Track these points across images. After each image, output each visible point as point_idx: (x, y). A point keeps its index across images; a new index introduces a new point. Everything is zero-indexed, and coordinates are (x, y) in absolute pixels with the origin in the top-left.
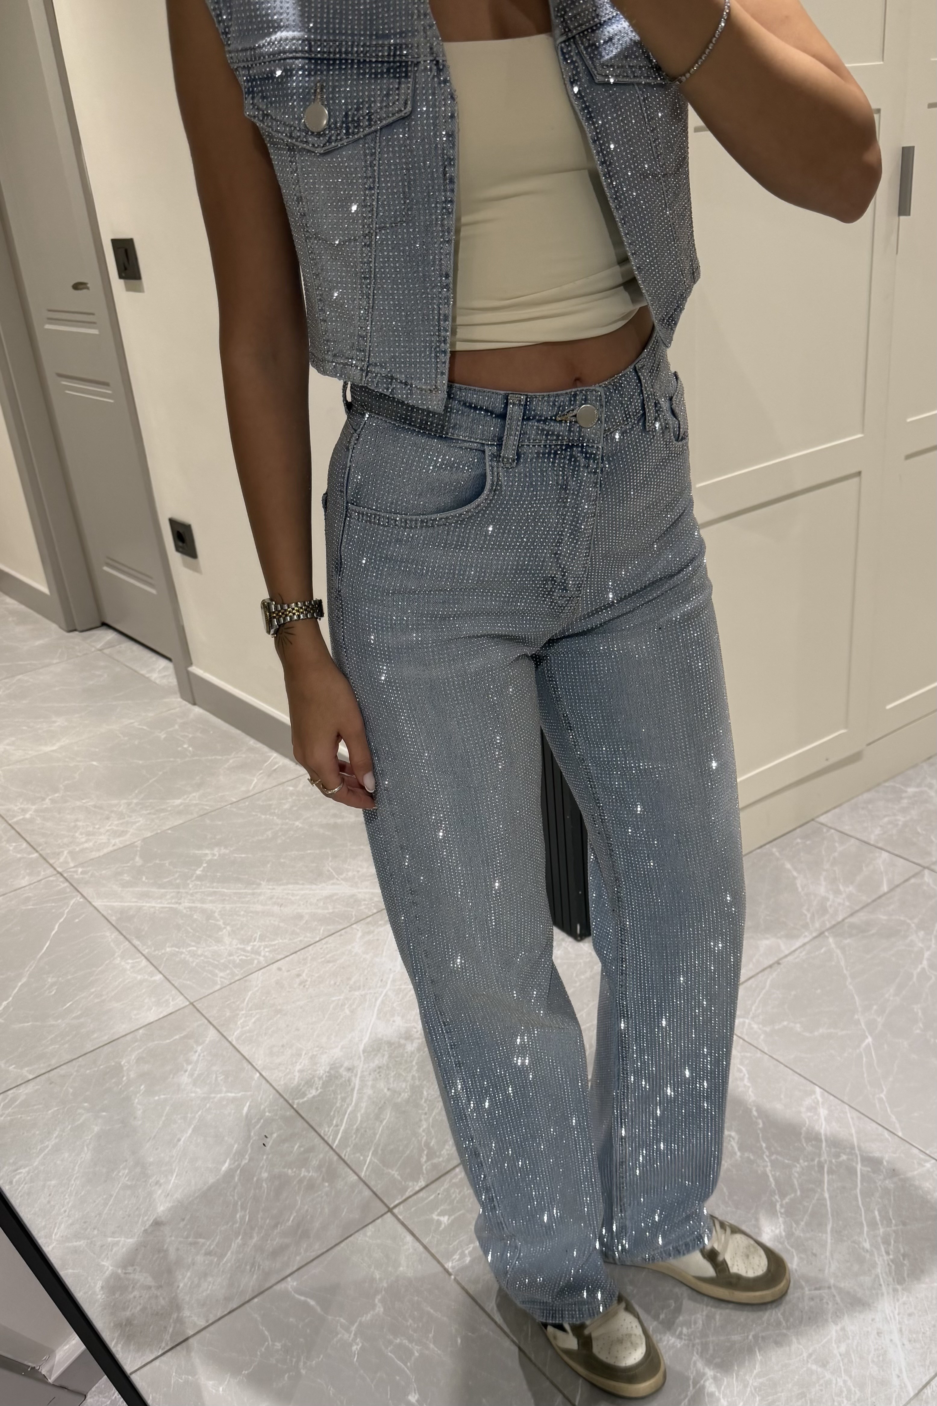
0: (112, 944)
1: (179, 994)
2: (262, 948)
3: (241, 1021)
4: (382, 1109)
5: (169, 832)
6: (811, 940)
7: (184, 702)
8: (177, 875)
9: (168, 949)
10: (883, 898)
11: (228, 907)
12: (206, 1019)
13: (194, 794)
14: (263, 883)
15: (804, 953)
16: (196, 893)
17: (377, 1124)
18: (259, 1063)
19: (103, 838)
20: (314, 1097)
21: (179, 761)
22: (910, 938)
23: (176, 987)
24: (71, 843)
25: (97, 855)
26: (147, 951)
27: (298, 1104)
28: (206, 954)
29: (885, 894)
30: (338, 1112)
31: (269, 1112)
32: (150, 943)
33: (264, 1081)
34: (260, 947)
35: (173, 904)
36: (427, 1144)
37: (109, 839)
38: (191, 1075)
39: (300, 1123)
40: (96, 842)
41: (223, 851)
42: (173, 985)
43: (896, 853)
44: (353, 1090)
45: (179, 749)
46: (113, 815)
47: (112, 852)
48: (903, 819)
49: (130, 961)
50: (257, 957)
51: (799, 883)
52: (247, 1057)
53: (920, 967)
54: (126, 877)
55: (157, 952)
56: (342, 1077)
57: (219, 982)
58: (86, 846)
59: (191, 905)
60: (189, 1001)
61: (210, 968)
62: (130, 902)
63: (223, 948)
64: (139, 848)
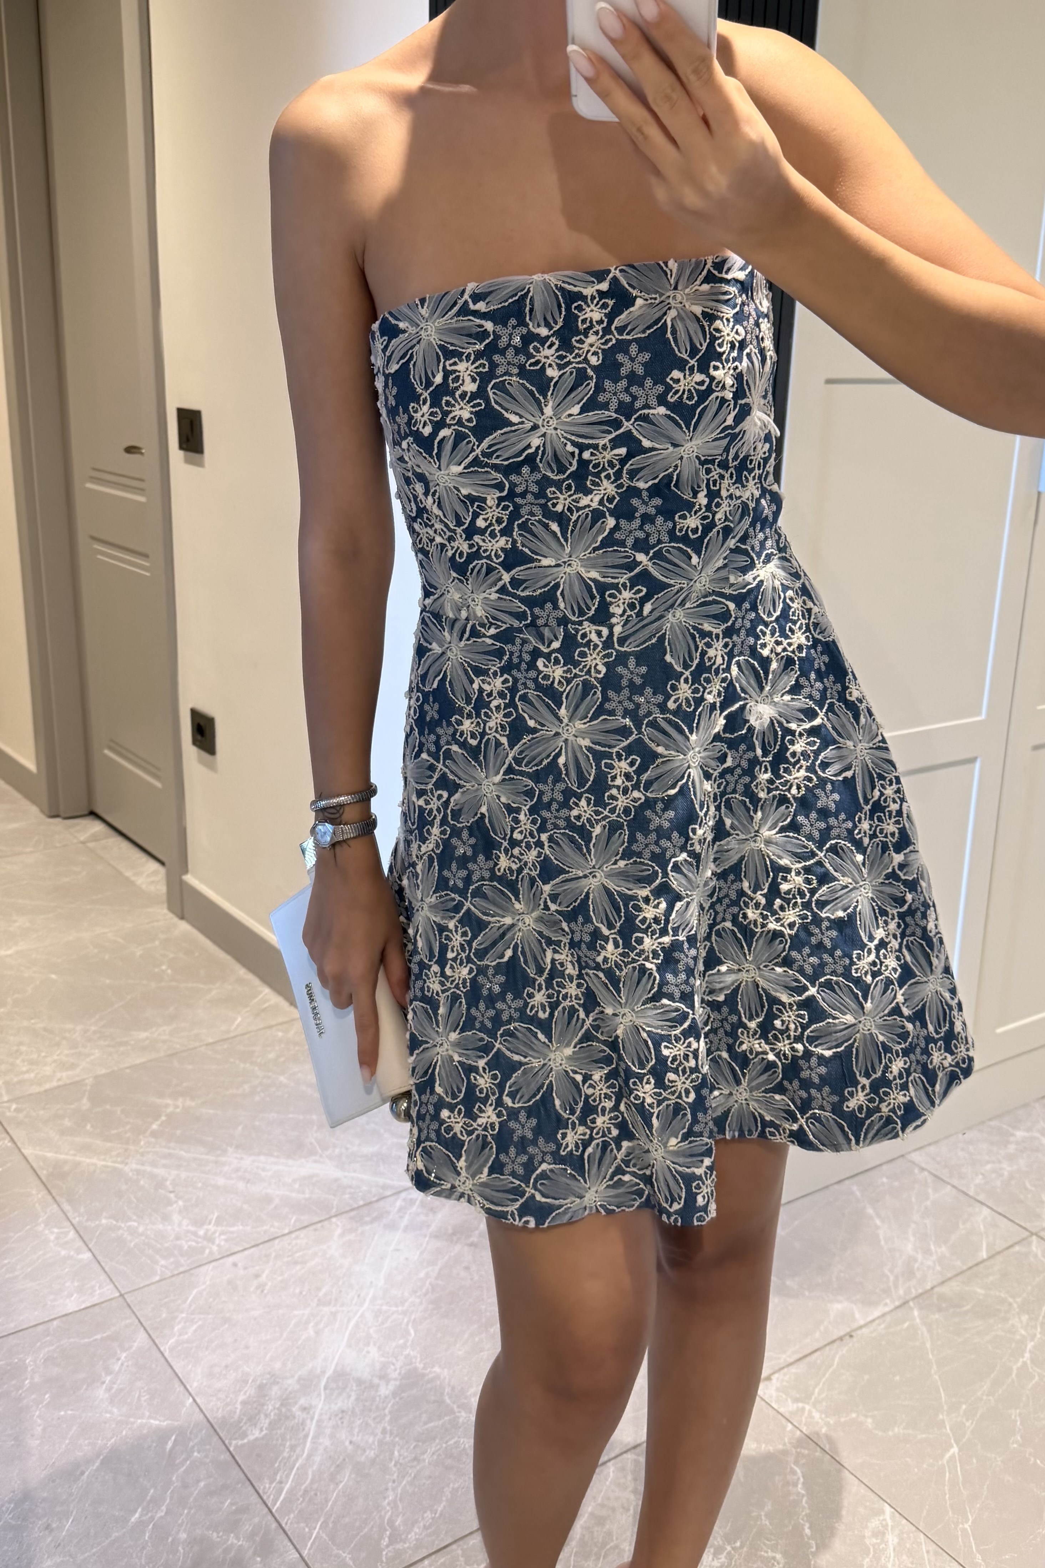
0: (37, 1205)
1: (108, 1280)
2: (217, 1235)
3: (180, 1326)
4: (340, 1468)
5: (128, 1071)
6: (892, 1311)
7: (171, 915)
8: (128, 1127)
9: (104, 1221)
10: (982, 1266)
11: (184, 1175)
12: (137, 1318)
13: (164, 1028)
14: (230, 1150)
15: (882, 1326)
16: (148, 1152)
17: (332, 1486)
18: (193, 1386)
19: (48, 1070)
20: (256, 1439)
21: (153, 985)
22: (1011, 1322)
23: (106, 1272)
24: (9, 1071)
25: (37, 1091)
26: (77, 1219)
27: (236, 1446)
28: (149, 1232)
29: (983, 1261)
30: (285, 1464)
31: (199, 1452)
32: (82, 1210)
33: (198, 1410)
34: (214, 1232)
35: (118, 1163)
36: (391, 1522)
37: (54, 1072)
38: (109, 1389)
39: (235, 1472)
40: (38, 1074)
41: (189, 1103)
42: (103, 1269)
43: (1000, 1210)
44: (306, 1436)
45: (156, 970)
46: (64, 1042)
47: (56, 1088)
48: (1009, 1169)
49: (56, 1230)
50: (210, 1245)
51: (881, 1233)
52: (180, 1375)
53: (1021, 1360)
54: (67, 1123)
55: (89, 1223)
56: (294, 1417)
57: (159, 1272)
58: (26, 1076)
59: (140, 1167)
60: (119, 1291)
61: (150, 1251)
62: (67, 1154)
63: (170, 1227)
64: (88, 1088)
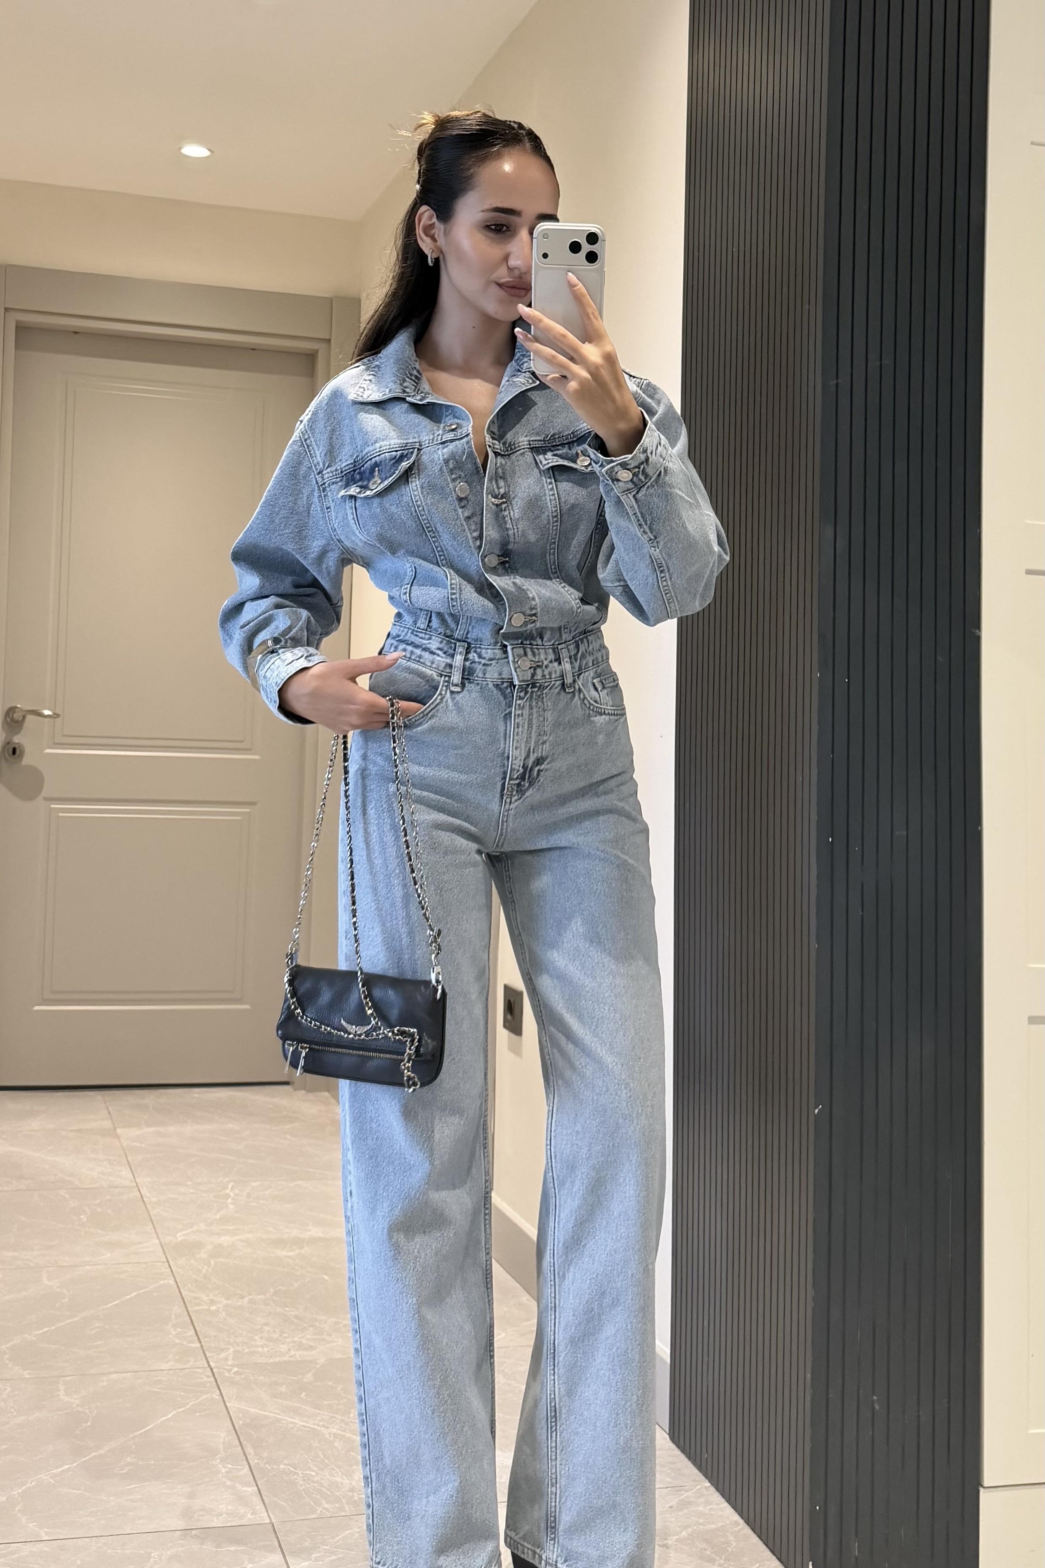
0: (220, 1444)
1: (264, 1511)
3: (318, 1555)
8: (341, 1402)
9: (282, 1466)
12: (279, 1542)
19: (284, 1348)
23: (264, 1503)
24: (244, 1343)
25: (265, 1362)
26: (256, 1461)
32: (264, 1455)
35: (318, 1426)
37: (289, 1350)
40: (272, 1349)
42: (263, 1500)
46: (311, 1329)
47: (285, 1362)
49: (229, 1466)
55: (267, 1466)
57: (319, 1512)
58: (260, 1349)
59: (339, 1432)
60: (270, 1519)
61: (319, 1497)
62: (270, 1412)
63: (347, 1481)
64: (318, 1366)
